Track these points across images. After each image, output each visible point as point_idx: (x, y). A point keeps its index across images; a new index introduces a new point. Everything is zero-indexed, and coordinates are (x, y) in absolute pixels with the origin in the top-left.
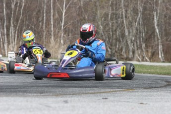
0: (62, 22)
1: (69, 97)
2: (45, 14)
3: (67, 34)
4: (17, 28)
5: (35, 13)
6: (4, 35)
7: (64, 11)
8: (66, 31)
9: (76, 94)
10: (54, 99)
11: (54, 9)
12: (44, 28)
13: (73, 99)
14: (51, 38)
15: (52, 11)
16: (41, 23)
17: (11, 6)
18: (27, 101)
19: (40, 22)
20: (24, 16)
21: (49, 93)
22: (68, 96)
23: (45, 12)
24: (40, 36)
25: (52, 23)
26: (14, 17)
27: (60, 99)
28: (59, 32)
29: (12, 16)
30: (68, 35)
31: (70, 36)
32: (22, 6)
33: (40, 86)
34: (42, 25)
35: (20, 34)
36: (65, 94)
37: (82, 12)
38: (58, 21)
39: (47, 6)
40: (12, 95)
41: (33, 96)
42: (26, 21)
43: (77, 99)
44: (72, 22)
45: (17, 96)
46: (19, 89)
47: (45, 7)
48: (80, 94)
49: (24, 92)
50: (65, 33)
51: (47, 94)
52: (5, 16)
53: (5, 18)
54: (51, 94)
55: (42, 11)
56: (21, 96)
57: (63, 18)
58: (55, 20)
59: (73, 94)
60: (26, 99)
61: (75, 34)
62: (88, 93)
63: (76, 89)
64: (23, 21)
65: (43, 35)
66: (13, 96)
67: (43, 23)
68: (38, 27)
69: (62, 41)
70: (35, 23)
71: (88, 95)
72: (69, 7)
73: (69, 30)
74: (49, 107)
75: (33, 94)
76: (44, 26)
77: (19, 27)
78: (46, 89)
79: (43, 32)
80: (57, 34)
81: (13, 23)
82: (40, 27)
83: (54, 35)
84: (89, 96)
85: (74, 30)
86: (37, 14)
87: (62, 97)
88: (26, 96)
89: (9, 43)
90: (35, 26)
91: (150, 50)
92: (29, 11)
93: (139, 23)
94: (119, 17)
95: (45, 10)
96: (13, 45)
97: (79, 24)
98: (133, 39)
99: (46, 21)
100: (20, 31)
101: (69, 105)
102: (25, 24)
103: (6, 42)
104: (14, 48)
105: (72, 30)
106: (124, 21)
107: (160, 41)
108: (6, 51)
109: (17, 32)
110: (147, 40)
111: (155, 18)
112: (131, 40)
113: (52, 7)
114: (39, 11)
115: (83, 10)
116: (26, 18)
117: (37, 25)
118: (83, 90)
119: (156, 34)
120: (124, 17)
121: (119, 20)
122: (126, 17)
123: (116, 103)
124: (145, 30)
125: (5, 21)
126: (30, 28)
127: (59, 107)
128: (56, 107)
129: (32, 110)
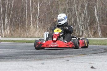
0: (37, 15)
1: (45, 61)
4: (10, 19)
5: (20, 10)
6: (1, 24)
7: (39, 8)
8: (40, 20)
9: (49, 59)
10: (35, 62)
11: (32, 7)
12: (26, 19)
13: (47, 61)
14: (31, 24)
15: (31, 8)
16: (24, 16)
17: (5, 6)
18: (19, 64)
19: (23, 15)
21: (32, 59)
22: (44, 60)
24: (24, 23)
25: (31, 15)
27: (39, 62)
28: (35, 21)
29: (6, 12)
30: (42, 23)
32: (12, 6)
33: (26, 55)
34: (25, 17)
35: (11, 23)
36: (42, 59)
37: (49, 8)
38: (35, 14)
39: (28, 5)
41: (22, 61)
43: (50, 62)
44: (43, 14)
45: (12, 61)
46: (13, 57)
47: (26, 6)
48: (51, 58)
49: (16, 58)
50: (39, 22)
51: (31, 59)
52: (2, 12)
53: (2, 14)
54: (33, 59)
55: (24, 8)
56: (15, 61)
57: (38, 12)
58: (33, 14)
59: (47, 59)
61: (46, 22)
62: (56, 58)
64: (13, 15)
65: (26, 23)
66: (10, 61)
68: (23, 18)
69: (38, 27)
70: (21, 16)
71: (56, 59)
72: (42, 5)
73: (42, 19)
74: (33, 67)
75: (22, 60)
76: (26, 18)
77: (11, 19)
78: (30, 56)
79: (26, 21)
81: (7, 16)
82: (24, 18)
83: (33, 23)
84: (57, 60)
85: (45, 19)
86: (22, 10)
87: (40, 61)
88: (18, 61)
89: (4, 29)
90: (20, 18)
91: (93, 30)
92: (16, 9)
93: (85, 14)
94: (73, 10)
95: (26, 8)
96: (7, 30)
97: (48, 16)
98: (82, 24)
99: (27, 14)
100: (11, 21)
101: (45, 65)
102: (15, 17)
103: (3, 28)
104: (8, 32)
105: (44, 19)
106: (76, 13)
107: (99, 24)
108: (3, 34)
109: (9, 22)
110: (90, 24)
111: (95, 10)
112: (81, 24)
113: (31, 5)
114: (23, 8)
115: (50, 7)
116: (15, 13)
117: (22, 17)
118: (53, 56)
119: (96, 20)
120: (76, 10)
121: (73, 12)
122: (77, 10)
123: (74, 63)
124: (90, 18)
125: (2, 15)
126: (17, 19)
127: (39, 67)
128: (37, 67)
129: (22, 69)
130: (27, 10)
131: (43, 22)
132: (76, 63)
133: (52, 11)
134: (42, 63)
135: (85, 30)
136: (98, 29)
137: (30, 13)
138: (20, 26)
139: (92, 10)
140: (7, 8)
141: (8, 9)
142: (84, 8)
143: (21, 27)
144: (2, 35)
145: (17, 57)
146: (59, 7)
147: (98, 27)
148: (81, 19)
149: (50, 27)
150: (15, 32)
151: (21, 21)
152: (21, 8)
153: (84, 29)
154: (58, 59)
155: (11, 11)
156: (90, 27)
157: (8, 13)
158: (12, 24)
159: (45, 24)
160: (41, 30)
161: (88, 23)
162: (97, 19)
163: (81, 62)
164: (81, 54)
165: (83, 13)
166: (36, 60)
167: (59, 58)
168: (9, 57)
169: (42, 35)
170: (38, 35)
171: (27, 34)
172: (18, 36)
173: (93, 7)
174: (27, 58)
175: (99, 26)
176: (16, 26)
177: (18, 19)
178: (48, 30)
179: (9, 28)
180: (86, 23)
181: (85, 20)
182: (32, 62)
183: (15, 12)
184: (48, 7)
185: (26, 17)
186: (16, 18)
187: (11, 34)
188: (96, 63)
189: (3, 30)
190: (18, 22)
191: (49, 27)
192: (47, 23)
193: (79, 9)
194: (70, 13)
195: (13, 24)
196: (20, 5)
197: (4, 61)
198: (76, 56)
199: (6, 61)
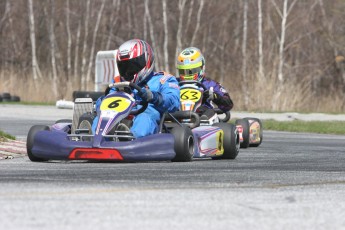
0: (280, 37)
1: (297, 190)
2: (245, 22)
3: (290, 62)
5: (225, 20)
6: (164, 66)
7: (285, 15)
8: (289, 56)
9: (311, 184)
10: (266, 194)
11: (264, 12)
12: (244, 50)
13: (305, 193)
14: (258, 69)
15: (260, 15)
16: (237, 41)
17: (177, 6)
18: (213, 199)
19: (235, 38)
20: (204, 25)
21: (255, 182)
22: (295, 188)
23: (245, 16)
24: (236, 65)
25: (260, 39)
26: (183, 29)
27: (280, 193)
28: (273, 57)
29: (180, 26)
30: (293, 64)
31: (296, 66)
32: (199, 6)
33: (239, 168)
34: (241, 43)
36: (289, 184)
37: (321, 17)
38: (272, 36)
39: (250, 5)
40: (181, 186)
41: (225, 187)
42: (207, 36)
43: (314, 193)
44: (300, 37)
45: (192, 188)
46: (196, 175)
47: (246, 7)
48: (318, 183)
49: (206, 179)
50: (286, 60)
51: (252, 184)
52: (166, 26)
53: (166, 31)
54: (260, 185)
55: (239, 16)
56: (200, 188)
57: (283, 29)
58: (266, 34)
59: (307, 184)
60: (209, 193)
61: (308, 62)
62: (335, 182)
63: (312, 173)
64: (201, 37)
65: (241, 64)
66: (184, 188)
67: (241, 39)
68: (232, 47)
69: (280, 77)
70: (226, 39)
71: (336, 185)
72: (296, 6)
73: (294, 52)
74: (258, 210)
75: (223, 185)
76: (244, 46)
78: (250, 174)
79: (243, 57)
80: (272, 62)
81: (182, 42)
82: (236, 48)
83: (265, 64)
84: (338, 188)
85: (304, 53)
86: (230, 21)
87: (282, 190)
88: (209, 188)
90: (225, 46)
92: (213, 16)
95: (246, 13)
97: (316, 41)
99: (248, 35)
101: (295, 206)
102: (206, 43)
105: (301, 54)
113: (260, 6)
114: (234, 15)
115: (324, 13)
116: (208, 31)
117: (230, 45)
118: (326, 176)
125: (166, 37)
126: (215, 49)
127: (277, 209)
128: (271, 211)
129: (222, 216)
130: (248, 23)
131: (297, 62)
133: (330, 28)
134: (288, 198)
137: (257, 31)
138: (223, 71)
140: (182, 14)
141: (185, 17)
143: (226, 77)
145: (208, 174)
149: (322, 79)
151: (225, 55)
152: (229, 15)
155: (196, 23)
157: (186, 31)
159: (306, 70)
160: (292, 87)
166: (269, 187)
168: (182, 175)
169: (292, 106)
170: (281, 103)
171: (247, 98)
174: (241, 181)
178: (315, 86)
182: (256, 193)
184: (316, 14)
185: (244, 43)
186: (212, 45)
190: (217, 61)
191: (317, 78)
192: (310, 65)
196: (225, 6)
197: (167, 188)
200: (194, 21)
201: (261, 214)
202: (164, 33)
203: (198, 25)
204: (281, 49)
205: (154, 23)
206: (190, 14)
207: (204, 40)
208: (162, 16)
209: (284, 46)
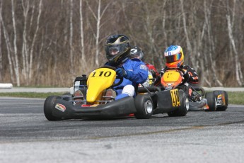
0: (96, 34)
1: (112, 140)
2: (71, 24)
4: (33, 45)
5: (56, 24)
6: (14, 56)
7: (99, 18)
8: (102, 47)
9: (122, 136)
10: (91, 143)
11: (84, 16)
12: (71, 44)
13: (118, 142)
14: (81, 57)
15: (81, 19)
16: (66, 38)
17: (22, 14)
18: (53, 148)
19: (64, 35)
20: (42, 27)
21: (83, 136)
22: (110, 139)
23: (71, 20)
24: (66, 54)
25: (82, 36)
26: (27, 30)
27: (100, 143)
28: (92, 48)
29: (25, 28)
32: (38, 13)
33: (70, 126)
34: (68, 39)
35: (36, 53)
36: (107, 136)
37: (124, 19)
38: (90, 33)
39: (74, 12)
41: (61, 140)
43: (124, 142)
44: (110, 33)
45: (38, 141)
46: (40, 132)
47: (72, 13)
48: (127, 135)
49: (47, 134)
50: (101, 50)
51: (80, 137)
52: (15, 28)
53: (15, 32)
54: (86, 137)
55: (67, 20)
56: (44, 141)
57: (98, 28)
58: (86, 32)
59: (118, 136)
60: (51, 144)
62: (139, 134)
63: (122, 128)
64: (41, 35)
65: (69, 53)
66: (33, 141)
67: (69, 36)
68: (63, 42)
69: (97, 62)
70: (58, 36)
71: (139, 136)
72: (106, 12)
74: (85, 154)
75: (60, 138)
76: (70, 41)
77: (35, 43)
78: (79, 130)
79: (70, 48)
80: (90, 52)
81: (27, 39)
82: (65, 43)
83: (86, 54)
84: (141, 138)
86: (60, 24)
87: (102, 141)
88: (51, 141)
89: (21, 68)
90: (58, 41)
91: (223, 71)
92: (48, 21)
93: (206, 33)
94: (177, 25)
95: (71, 18)
96: (27, 70)
98: (199, 54)
99: (73, 33)
100: (37, 50)
101: (112, 151)
102: (44, 40)
103: (17, 65)
104: (29, 73)
106: (185, 30)
107: (236, 57)
108: (18, 79)
109: (32, 51)
110: (218, 56)
111: (229, 25)
112: (196, 57)
113: (81, 12)
114: (63, 20)
115: (126, 17)
116: (45, 31)
117: (61, 40)
118: (132, 129)
119: (231, 47)
120: (185, 24)
121: (178, 29)
122: (187, 24)
123: (180, 146)
124: (216, 41)
125: (15, 36)
126: (50, 44)
127: (99, 154)
128: (95, 155)
129: (60, 160)
130: (73, 25)
132: (185, 146)
133: (131, 27)
134: (106, 146)
135: (205, 70)
136: (235, 66)
137: (80, 30)
138: (56, 59)
139: (221, 25)
140: (26, 19)
141: (29, 21)
142: (204, 19)
143: (59, 63)
144: (16, 81)
145: (49, 131)
146: (145, 17)
147: (234, 63)
148: (197, 44)
150: (44, 75)
151: (58, 48)
152: (59, 19)
153: (203, 68)
154: (144, 136)
155: (36, 26)
156: (217, 62)
157: (29, 31)
158: (38, 55)
161: (212, 52)
162: (233, 44)
163: (195, 142)
164: (196, 126)
165: (202, 31)
166: (92, 139)
167: (145, 134)
168: (30, 133)
172: (52, 84)
173: (223, 18)
174: (73, 134)
175: (236, 60)
176: (47, 61)
177: (53, 44)
179: (31, 64)
180: (208, 53)
181: (206, 47)
182: (83, 143)
183: (45, 28)
184: (121, 17)
185: (71, 39)
186: (48, 41)
187: (37, 80)
188: (231, 146)
189: (17, 70)
190: (52, 52)
193: (192, 21)
194: (171, 31)
195: (40, 55)
196: (56, 13)
197: (20, 142)
198: (184, 129)
199: (23, 141)
200: (35, 24)
201: (88, 157)
202: (14, 33)
203: (38, 28)
204: (97, 42)
205: (6, 26)
206: (32, 20)
207: (43, 37)
208: (12, 21)
209: (99, 41)
